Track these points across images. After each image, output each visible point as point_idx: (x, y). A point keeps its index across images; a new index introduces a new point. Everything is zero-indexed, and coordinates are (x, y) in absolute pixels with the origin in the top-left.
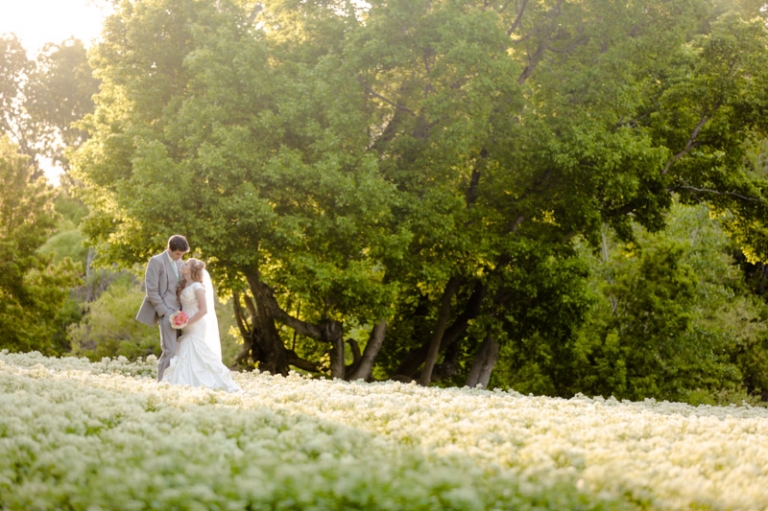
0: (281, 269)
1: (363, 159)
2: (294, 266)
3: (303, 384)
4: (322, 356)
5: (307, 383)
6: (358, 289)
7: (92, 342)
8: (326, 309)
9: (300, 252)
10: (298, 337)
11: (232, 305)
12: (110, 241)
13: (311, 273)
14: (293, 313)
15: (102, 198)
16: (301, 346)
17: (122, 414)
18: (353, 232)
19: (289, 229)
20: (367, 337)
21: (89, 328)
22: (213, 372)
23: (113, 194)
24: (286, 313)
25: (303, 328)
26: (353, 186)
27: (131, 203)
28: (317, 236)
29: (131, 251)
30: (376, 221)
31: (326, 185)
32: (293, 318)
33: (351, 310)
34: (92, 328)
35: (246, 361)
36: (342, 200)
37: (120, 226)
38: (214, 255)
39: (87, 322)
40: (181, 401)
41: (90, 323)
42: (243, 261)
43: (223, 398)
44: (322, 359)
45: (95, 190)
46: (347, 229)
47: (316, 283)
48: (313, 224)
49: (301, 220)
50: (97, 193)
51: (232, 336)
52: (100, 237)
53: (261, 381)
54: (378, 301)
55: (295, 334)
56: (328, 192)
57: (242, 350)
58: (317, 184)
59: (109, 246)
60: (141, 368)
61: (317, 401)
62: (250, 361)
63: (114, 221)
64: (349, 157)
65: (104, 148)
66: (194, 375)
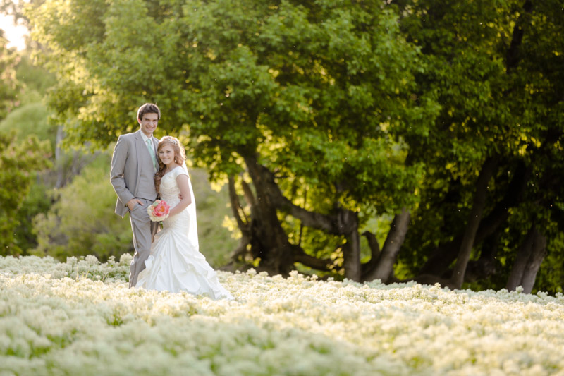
0: (284, 149)
1: (380, 16)
2: (299, 145)
3: (307, 287)
4: (334, 251)
5: (311, 285)
6: (375, 172)
7: (63, 236)
8: (338, 196)
9: (306, 128)
10: (305, 229)
11: (227, 191)
12: (80, 117)
13: (319, 154)
14: (298, 202)
15: (71, 65)
16: (310, 240)
17: (79, 328)
18: (369, 104)
19: (292, 101)
20: (388, 228)
21: (59, 219)
22: (197, 274)
23: (83, 61)
24: (290, 202)
25: (310, 219)
26: (368, 49)
27: (104, 72)
28: (326, 110)
29: (106, 130)
30: (397, 91)
31: (336, 49)
32: (298, 207)
33: (367, 198)
34: (63, 220)
35: (243, 258)
36: (354, 66)
37: (93, 99)
38: (204, 132)
39: (56, 213)
40: (155, 312)
41: (60, 213)
42: (239, 140)
43: (205, 307)
44: (333, 256)
45: (63, 56)
46: (362, 101)
47: (326, 166)
48: (321, 95)
49: (307, 91)
50: (64, 60)
51: (227, 229)
52: (69, 112)
53: (256, 284)
54: (399, 187)
55: (302, 226)
56: (339, 58)
57: (239, 246)
58: (326, 47)
59: (80, 123)
60: (113, 270)
61: (315, 311)
62: (248, 258)
63: (85, 93)
64: (363, 14)
65: (71, 5)
66: (175, 278)
